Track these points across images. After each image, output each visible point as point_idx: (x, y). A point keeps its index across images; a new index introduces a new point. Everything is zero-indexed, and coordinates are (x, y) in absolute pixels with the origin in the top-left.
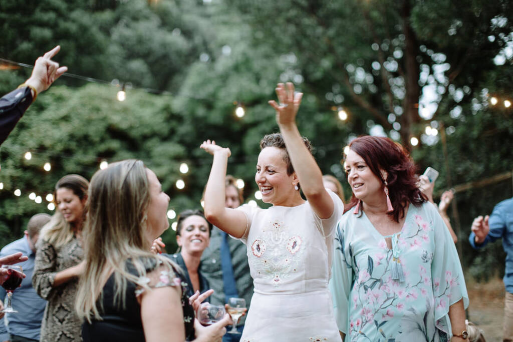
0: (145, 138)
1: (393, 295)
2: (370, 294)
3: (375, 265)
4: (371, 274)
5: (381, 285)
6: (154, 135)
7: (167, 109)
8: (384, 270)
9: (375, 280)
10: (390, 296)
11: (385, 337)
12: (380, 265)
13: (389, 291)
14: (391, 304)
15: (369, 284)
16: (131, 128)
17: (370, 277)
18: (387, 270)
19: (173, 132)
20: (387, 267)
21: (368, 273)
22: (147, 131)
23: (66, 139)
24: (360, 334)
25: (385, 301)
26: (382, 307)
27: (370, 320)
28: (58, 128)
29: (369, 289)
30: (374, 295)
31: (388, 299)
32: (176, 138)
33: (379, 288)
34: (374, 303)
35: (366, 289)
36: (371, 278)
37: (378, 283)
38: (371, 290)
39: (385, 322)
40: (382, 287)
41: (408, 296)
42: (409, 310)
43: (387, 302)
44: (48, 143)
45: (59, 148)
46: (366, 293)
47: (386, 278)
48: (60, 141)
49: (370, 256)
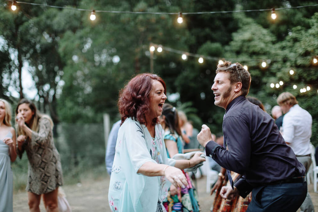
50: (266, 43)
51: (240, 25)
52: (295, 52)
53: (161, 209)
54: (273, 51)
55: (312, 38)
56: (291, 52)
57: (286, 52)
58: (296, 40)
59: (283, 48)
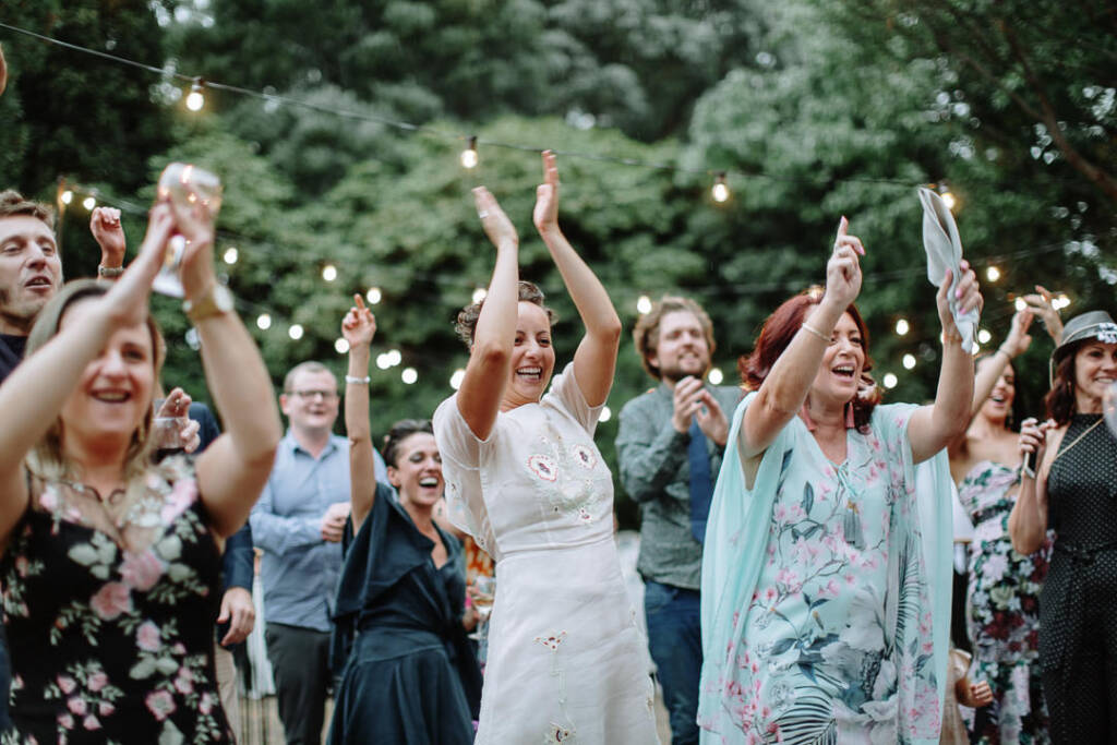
0: (619, 234)
1: (842, 558)
2: (801, 546)
3: (817, 497)
4: (808, 511)
5: (825, 534)
6: (639, 228)
7: (668, 172)
8: (829, 514)
9: (815, 525)
10: (837, 558)
11: (822, 627)
12: (825, 502)
13: (836, 549)
14: (837, 572)
15: (802, 527)
16: (588, 210)
17: (806, 516)
18: (837, 512)
19: (679, 226)
20: (836, 508)
21: (803, 510)
22: (623, 220)
23: (451, 233)
24: (773, 615)
25: (827, 565)
26: (821, 572)
27: (794, 592)
28: (433, 210)
29: (802, 538)
30: (809, 550)
31: (833, 562)
32: (688, 239)
33: (821, 539)
34: (806, 562)
35: (796, 536)
36: (808, 520)
37: (819, 532)
38: (806, 539)
39: (824, 601)
40: (825, 538)
41: (864, 565)
42: (864, 589)
43: (831, 566)
44: (410, 242)
45: (434, 253)
46: (794, 542)
47: (832, 526)
48: (438, 238)
49: (811, 482)
50: (264, 203)
51: (178, 132)
52: (362, 246)
53: (873, 673)
54: (286, 235)
55: (414, 206)
56: (344, 242)
57: (329, 240)
58: (361, 206)
59: (319, 227)
